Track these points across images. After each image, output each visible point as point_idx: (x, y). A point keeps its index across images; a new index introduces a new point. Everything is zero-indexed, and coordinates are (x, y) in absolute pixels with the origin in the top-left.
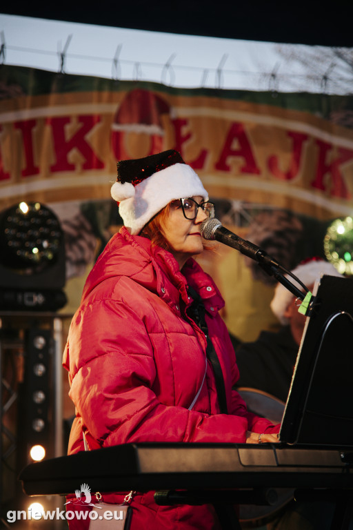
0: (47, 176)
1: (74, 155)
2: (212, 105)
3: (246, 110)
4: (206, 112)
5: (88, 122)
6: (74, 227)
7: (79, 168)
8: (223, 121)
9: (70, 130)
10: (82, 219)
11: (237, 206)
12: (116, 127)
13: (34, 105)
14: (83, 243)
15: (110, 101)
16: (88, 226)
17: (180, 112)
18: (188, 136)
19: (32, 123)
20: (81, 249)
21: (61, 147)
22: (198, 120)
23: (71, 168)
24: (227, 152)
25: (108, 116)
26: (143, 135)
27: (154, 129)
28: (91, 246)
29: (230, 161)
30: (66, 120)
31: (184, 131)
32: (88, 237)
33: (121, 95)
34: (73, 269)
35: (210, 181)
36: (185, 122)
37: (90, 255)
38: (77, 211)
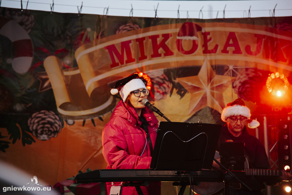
0: (150, 59)
1: (161, 50)
2: (221, 26)
3: (236, 27)
4: (218, 29)
5: (166, 37)
6: (161, 79)
7: (163, 55)
8: (225, 32)
9: (159, 40)
10: (164, 76)
11: (231, 68)
12: (178, 38)
13: (144, 32)
14: (165, 85)
15: (176, 27)
16: (167, 79)
17: (206, 29)
18: (210, 39)
19: (144, 39)
20: (164, 88)
21: (155, 47)
22: (214, 32)
23: (160, 55)
24: (227, 45)
25: (175, 33)
26: (190, 40)
27: (194, 38)
28: (168, 86)
29: (228, 49)
30: (157, 36)
31: (208, 37)
32: (167, 83)
33: (180, 25)
34: (161, 96)
35: (219, 58)
36: (209, 33)
37: (168, 90)
38: (162, 73)
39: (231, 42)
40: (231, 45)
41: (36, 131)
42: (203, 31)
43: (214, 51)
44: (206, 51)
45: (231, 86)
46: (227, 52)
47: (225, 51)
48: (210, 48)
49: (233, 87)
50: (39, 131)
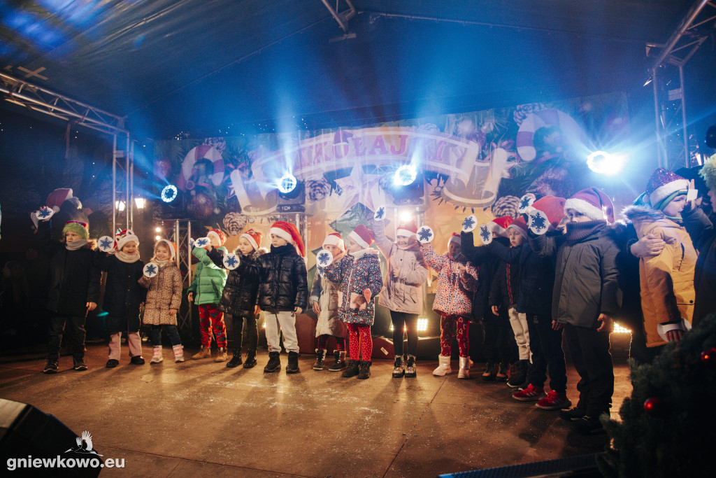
7: (324, 161)
10: (324, 178)
11: (378, 166)
12: (333, 145)
14: (325, 187)
16: (327, 181)
18: (361, 143)
20: (325, 189)
24: (374, 147)
28: (328, 187)
29: (376, 150)
32: (327, 184)
34: (323, 196)
35: (368, 159)
36: (360, 139)
37: (328, 190)
38: (322, 176)
39: (378, 144)
40: (378, 147)
41: (229, 228)
42: (354, 137)
43: (363, 154)
44: (358, 154)
45: (377, 184)
46: (375, 153)
47: (372, 153)
48: (360, 152)
49: (380, 184)
50: (231, 229)
